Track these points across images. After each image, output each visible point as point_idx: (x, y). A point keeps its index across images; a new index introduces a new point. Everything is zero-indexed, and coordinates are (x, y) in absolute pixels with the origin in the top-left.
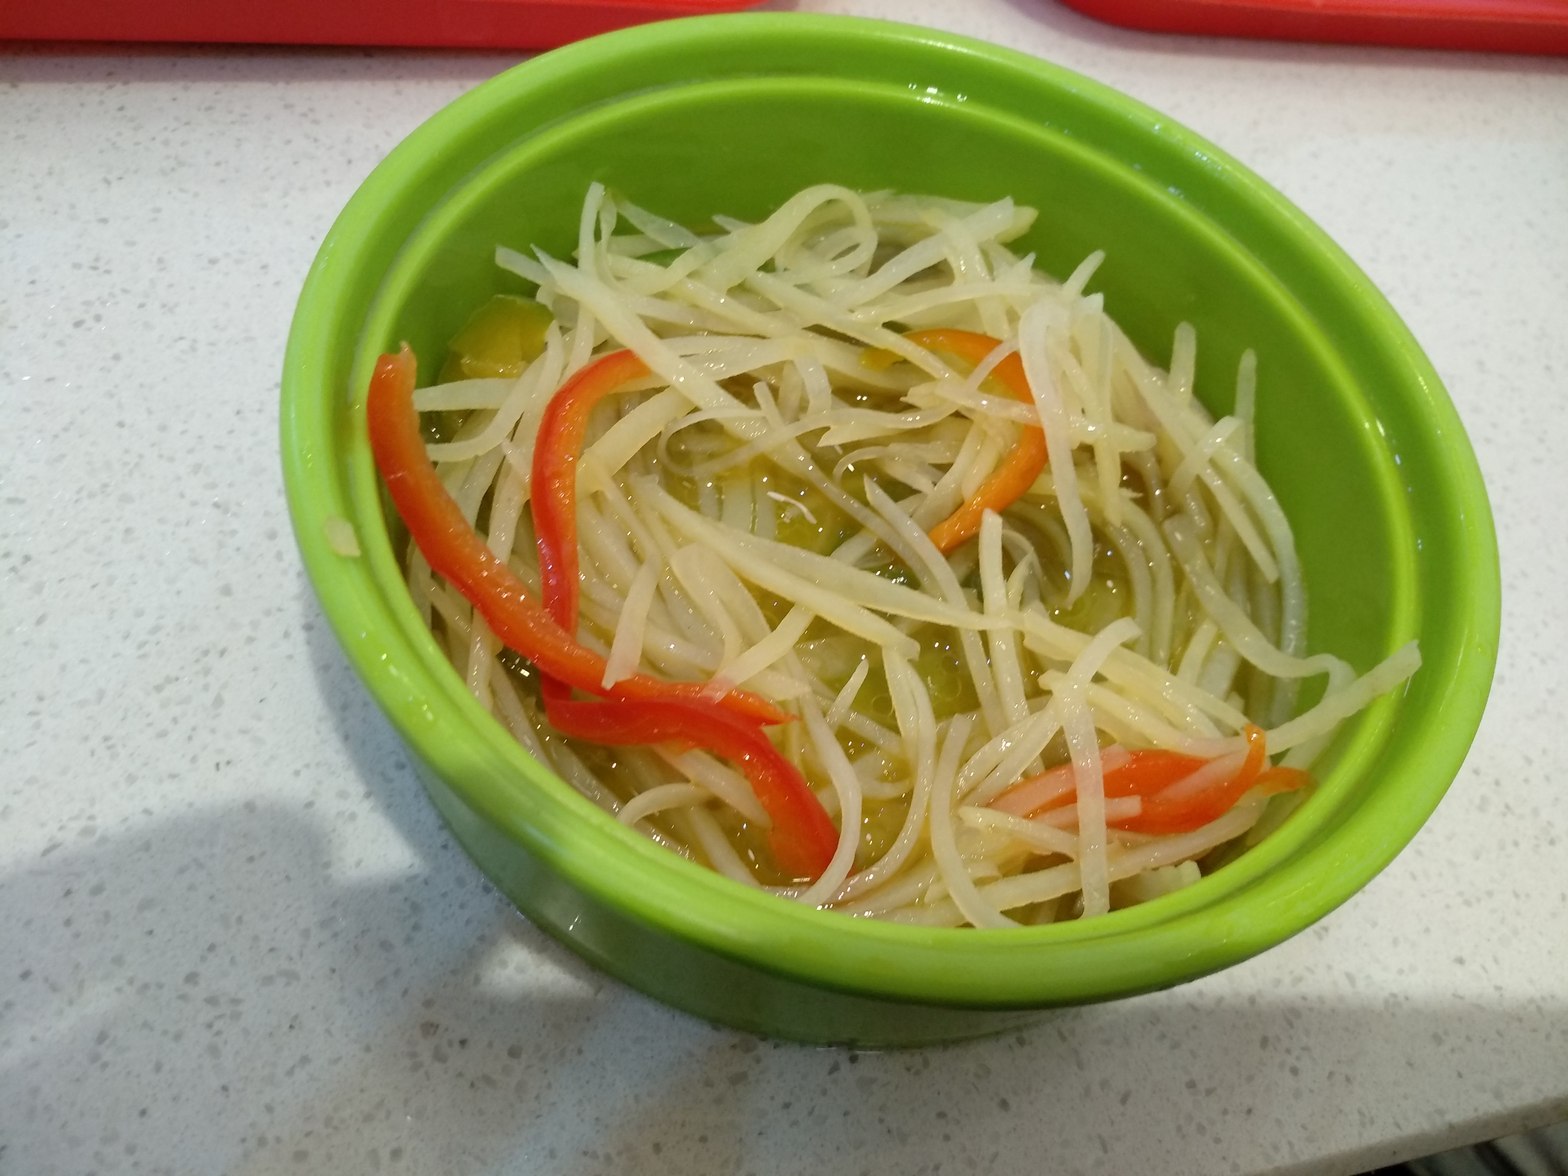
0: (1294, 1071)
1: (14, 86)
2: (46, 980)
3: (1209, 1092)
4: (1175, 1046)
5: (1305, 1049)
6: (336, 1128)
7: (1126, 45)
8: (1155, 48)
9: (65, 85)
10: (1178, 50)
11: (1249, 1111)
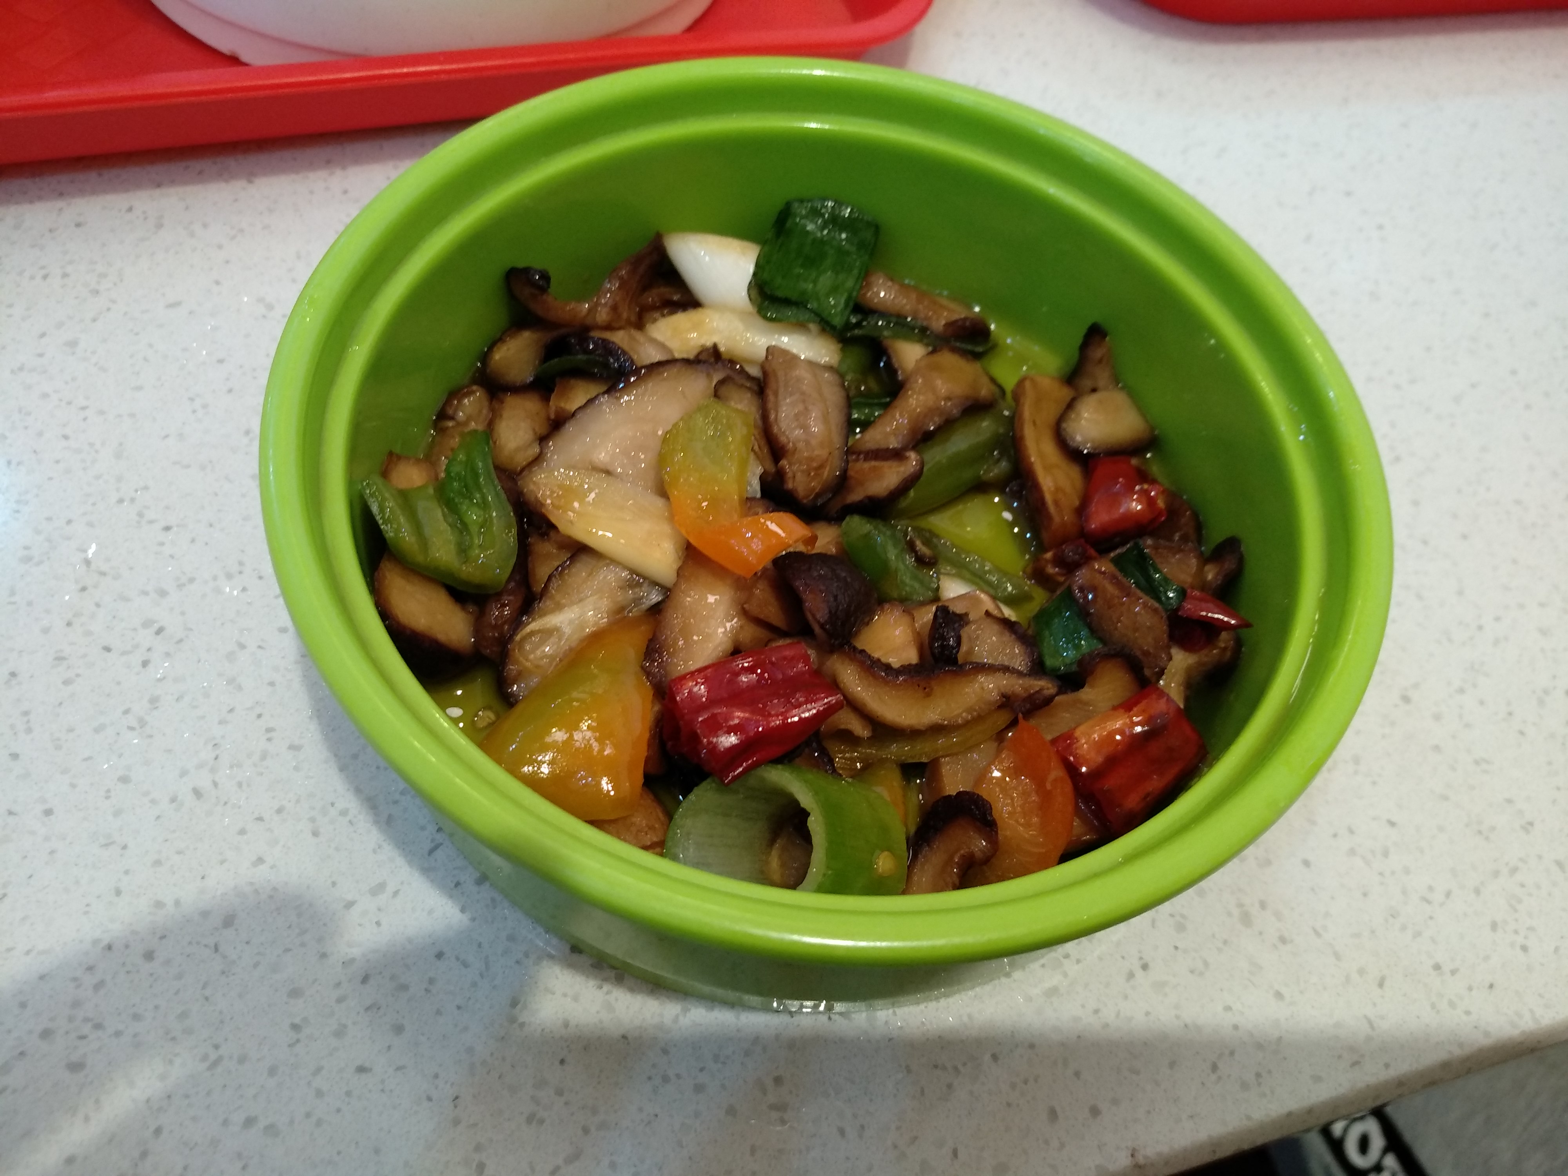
0: (1524, 949)
1: (250, 182)
2: (457, 959)
3: (1453, 972)
4: (1417, 934)
5: (1531, 929)
6: (724, 1063)
7: (1216, 40)
8: (1242, 39)
9: (293, 177)
10: (1262, 39)
11: (1491, 986)
